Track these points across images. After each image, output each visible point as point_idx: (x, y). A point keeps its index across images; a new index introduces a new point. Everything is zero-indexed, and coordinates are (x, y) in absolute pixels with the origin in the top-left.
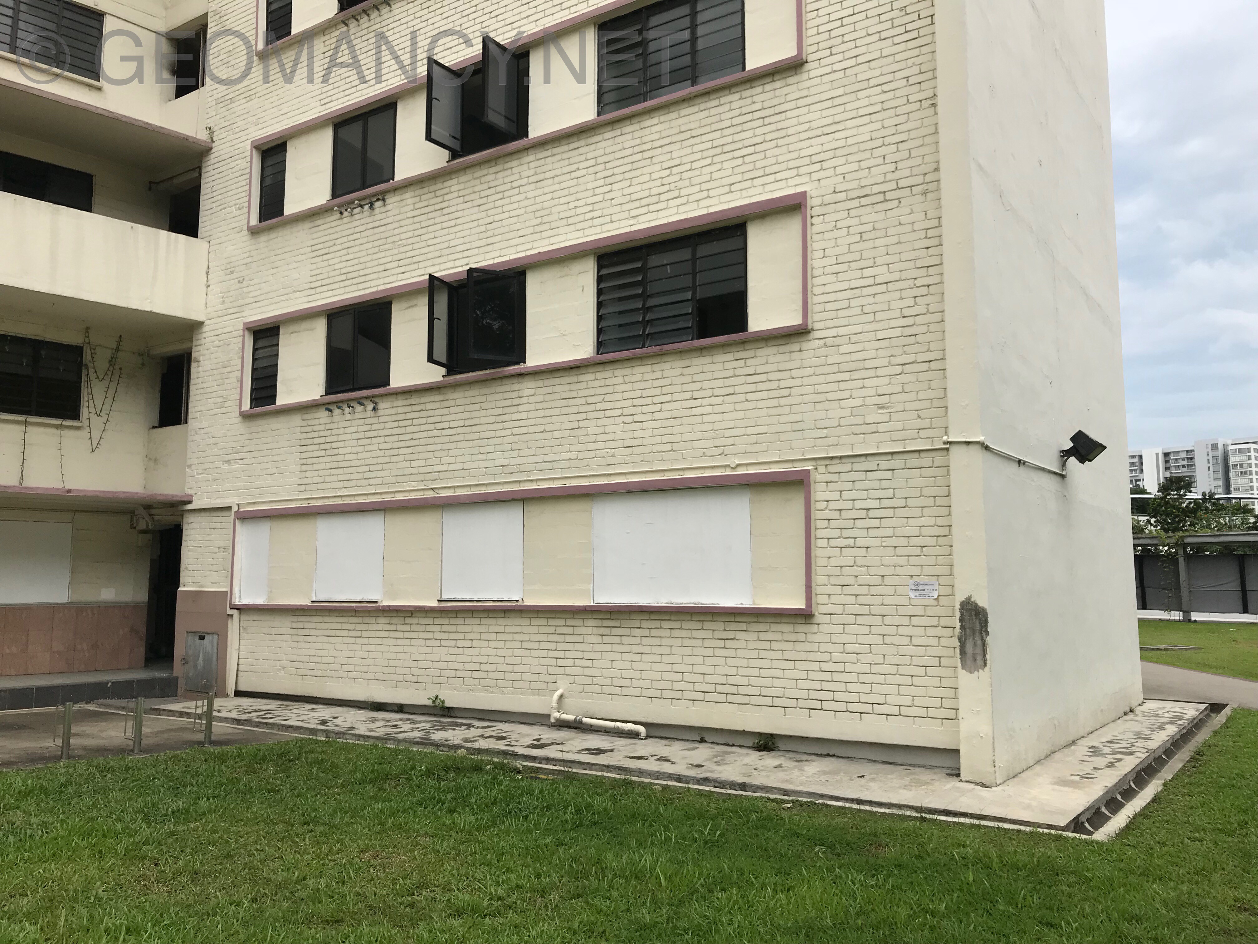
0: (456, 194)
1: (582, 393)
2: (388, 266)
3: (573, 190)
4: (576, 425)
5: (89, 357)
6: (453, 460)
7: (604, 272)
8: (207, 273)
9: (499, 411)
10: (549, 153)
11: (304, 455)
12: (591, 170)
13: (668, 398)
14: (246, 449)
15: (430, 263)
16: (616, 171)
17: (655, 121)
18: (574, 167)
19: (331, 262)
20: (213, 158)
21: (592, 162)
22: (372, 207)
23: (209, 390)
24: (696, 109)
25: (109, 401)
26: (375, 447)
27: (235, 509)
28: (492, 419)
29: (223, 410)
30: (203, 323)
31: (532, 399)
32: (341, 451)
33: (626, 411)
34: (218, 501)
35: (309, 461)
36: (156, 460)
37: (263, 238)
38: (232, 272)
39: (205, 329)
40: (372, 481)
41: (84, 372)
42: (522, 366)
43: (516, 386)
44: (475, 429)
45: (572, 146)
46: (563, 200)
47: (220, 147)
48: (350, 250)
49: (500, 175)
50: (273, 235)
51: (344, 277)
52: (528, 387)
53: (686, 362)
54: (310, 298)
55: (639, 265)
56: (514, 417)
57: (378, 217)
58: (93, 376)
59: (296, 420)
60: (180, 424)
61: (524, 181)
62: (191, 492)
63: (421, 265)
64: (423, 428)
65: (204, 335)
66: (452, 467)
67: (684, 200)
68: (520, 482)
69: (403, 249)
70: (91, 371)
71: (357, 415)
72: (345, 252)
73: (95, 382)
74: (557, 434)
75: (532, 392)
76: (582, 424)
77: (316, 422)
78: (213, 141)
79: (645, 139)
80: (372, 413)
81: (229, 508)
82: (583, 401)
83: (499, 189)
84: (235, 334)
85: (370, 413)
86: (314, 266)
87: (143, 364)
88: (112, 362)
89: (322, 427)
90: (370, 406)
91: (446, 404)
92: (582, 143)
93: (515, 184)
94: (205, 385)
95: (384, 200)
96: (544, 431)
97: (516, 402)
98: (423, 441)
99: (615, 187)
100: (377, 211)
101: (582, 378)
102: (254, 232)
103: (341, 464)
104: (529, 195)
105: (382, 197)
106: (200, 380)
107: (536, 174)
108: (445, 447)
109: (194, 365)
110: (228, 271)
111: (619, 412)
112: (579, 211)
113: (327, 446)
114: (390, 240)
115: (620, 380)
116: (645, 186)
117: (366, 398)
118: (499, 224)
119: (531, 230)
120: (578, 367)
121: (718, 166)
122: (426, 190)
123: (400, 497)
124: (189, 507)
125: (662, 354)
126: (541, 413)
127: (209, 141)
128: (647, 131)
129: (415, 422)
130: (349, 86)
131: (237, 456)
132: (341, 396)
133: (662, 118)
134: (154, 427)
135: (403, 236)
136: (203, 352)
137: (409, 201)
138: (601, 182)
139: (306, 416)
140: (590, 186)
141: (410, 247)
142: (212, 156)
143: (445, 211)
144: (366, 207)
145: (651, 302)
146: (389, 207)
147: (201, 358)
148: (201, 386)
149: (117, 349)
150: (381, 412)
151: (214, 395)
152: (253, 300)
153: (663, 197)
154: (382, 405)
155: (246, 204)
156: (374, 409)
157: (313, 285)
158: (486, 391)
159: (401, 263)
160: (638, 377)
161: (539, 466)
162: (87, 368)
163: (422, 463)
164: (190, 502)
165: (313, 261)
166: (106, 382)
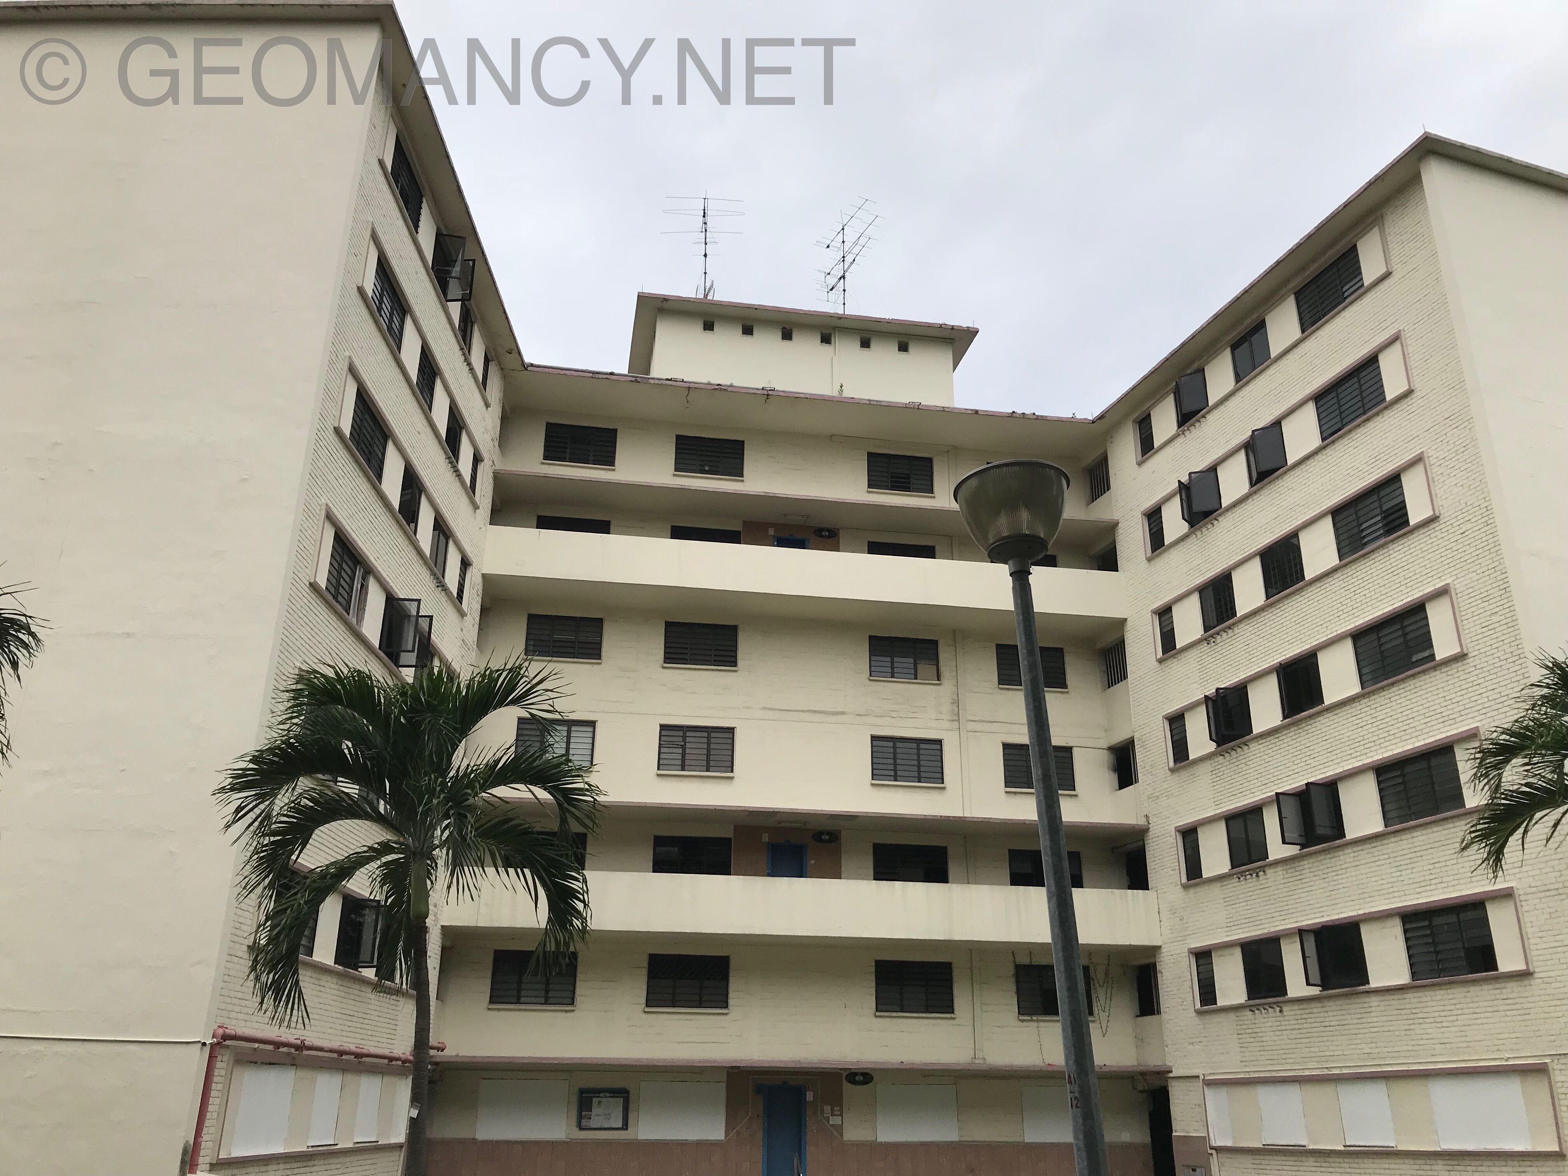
0: (1307, 871)
1: (1408, 1006)
2: (1273, 915)
3: (1379, 873)
4: (1408, 1027)
5: (1093, 973)
6: (1336, 1048)
7: (1407, 926)
8: (1159, 912)
9: (1359, 1016)
10: (1360, 848)
11: (1241, 1041)
12: (1387, 861)
13: (1460, 1012)
14: (1202, 1035)
15: (1299, 914)
16: (1401, 863)
17: (1419, 833)
18: (1377, 858)
19: (1238, 910)
20: (1151, 834)
21: (1387, 856)
22: (1257, 876)
23: (1172, 993)
24: (1441, 828)
25: (1108, 1001)
26: (1285, 1037)
27: (1202, 1077)
28: (1356, 1021)
29: (1183, 1007)
30: (1161, 947)
31: (1379, 1009)
32: (1264, 1039)
33: (1438, 1019)
34: (1190, 1071)
35: (1245, 1045)
36: (1142, 1039)
37: (1192, 891)
38: (1175, 913)
39: (1163, 950)
40: (1288, 1061)
41: (1091, 982)
42: (1367, 987)
43: (1366, 1000)
44: (1346, 1027)
45: (1373, 845)
46: (1374, 879)
47: (1155, 828)
48: (1249, 903)
49: (1333, 860)
50: (1198, 889)
51: (1247, 921)
52: (1374, 1001)
53: (1466, 989)
54: (1228, 933)
55: (1426, 923)
56: (1369, 1020)
57: (1262, 882)
58: (1097, 985)
59: (1232, 1016)
60: (1154, 1014)
61: (1348, 865)
62: (1170, 1064)
63: (1294, 915)
64: (1314, 1025)
65: (1163, 955)
66: (1336, 1053)
67: (1445, 885)
68: (1380, 1065)
69: (1281, 904)
70: (1096, 982)
71: (1271, 1015)
72: (1245, 904)
73: (1099, 989)
74: (1397, 1033)
75: (1377, 1004)
76: (1412, 1027)
77: (1244, 1018)
78: (1149, 823)
79: (1415, 845)
80: (1280, 1014)
81: (1198, 1077)
82: (1409, 1011)
83: (1334, 869)
84: (1184, 955)
85: (1278, 1014)
86: (1227, 912)
87: (1124, 973)
88: (1106, 974)
89: (1249, 1022)
90: (1278, 1009)
91: (1325, 1009)
92: (1379, 843)
93: (1343, 867)
94: (1168, 989)
95: (1264, 871)
96: (1389, 1031)
97: (1369, 1010)
98: (1316, 1034)
99: (1403, 873)
100: (1261, 878)
101: (1405, 996)
102: (1185, 887)
103: (1266, 1048)
104: (1353, 874)
105: (1263, 868)
106: (1164, 986)
107: (1354, 861)
108: (1331, 1038)
109: (1159, 975)
110: (1172, 912)
111: (1432, 1020)
112: (1384, 887)
113: (1255, 1035)
114: (1272, 897)
115: (1429, 998)
116: (1421, 874)
117: (1274, 1003)
118: (1337, 891)
119: (1357, 897)
120: (1402, 989)
121: (1461, 865)
122: (1289, 866)
123: (1307, 1073)
124: (1171, 1075)
125: (1450, 983)
126: (1385, 1018)
127: (1147, 823)
128: (1415, 839)
129: (1308, 1021)
130: (1231, 794)
131: (1198, 1040)
132: (1258, 1001)
133: (1423, 832)
134: (1138, 1016)
135: (1281, 895)
136: (1163, 966)
137: (1280, 873)
138: (1394, 869)
139: (1238, 1014)
140: (1388, 871)
141: (1285, 903)
142: (1150, 833)
143: (1303, 881)
144: (1254, 875)
145: (1439, 948)
146: (1268, 876)
147: (1163, 971)
148: (1166, 990)
149: (1108, 964)
150: (1285, 1013)
151: (1175, 996)
152: (1191, 933)
153: (1433, 882)
154: (1285, 1009)
155: (1177, 868)
156: (1281, 1011)
157: (1229, 925)
158: (1348, 1001)
159: (1282, 913)
160: (1439, 997)
161: (1391, 1055)
162: (1093, 980)
163: (1317, 1049)
164: (1171, 1072)
165: (1226, 908)
166: (1104, 989)
